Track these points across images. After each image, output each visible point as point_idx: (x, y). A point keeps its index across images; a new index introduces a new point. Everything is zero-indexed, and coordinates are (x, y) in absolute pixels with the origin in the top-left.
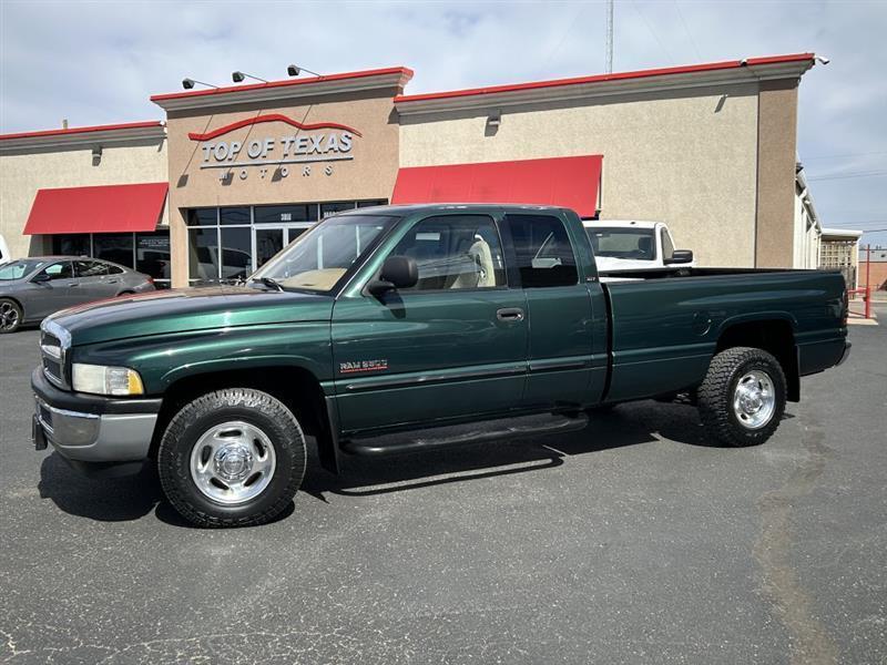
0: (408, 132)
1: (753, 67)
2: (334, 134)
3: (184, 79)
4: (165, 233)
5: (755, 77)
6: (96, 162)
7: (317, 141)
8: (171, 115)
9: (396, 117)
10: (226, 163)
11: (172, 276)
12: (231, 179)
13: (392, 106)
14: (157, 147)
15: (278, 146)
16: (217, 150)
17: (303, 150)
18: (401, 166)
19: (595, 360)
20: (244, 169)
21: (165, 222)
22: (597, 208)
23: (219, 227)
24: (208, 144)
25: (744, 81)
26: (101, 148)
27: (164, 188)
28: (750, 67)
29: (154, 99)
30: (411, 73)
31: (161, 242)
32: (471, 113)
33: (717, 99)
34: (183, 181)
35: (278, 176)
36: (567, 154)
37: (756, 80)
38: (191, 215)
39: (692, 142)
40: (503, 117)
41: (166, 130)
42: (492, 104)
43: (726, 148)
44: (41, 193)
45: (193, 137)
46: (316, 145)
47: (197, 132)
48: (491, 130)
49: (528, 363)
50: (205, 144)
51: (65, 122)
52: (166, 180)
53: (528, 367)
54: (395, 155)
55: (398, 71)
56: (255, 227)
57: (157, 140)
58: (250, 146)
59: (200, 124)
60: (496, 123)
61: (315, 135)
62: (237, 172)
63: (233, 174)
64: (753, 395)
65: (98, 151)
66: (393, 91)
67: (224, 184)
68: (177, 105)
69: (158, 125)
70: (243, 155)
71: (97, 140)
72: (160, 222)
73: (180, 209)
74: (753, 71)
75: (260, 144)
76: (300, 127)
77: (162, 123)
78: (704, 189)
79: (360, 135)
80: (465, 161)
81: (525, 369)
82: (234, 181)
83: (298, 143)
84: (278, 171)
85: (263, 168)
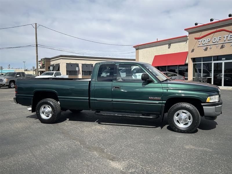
3: (195, 23)
4: (187, 65)
6: (169, 47)
8: (190, 33)
10: (206, 45)
11: (188, 76)
12: (207, 49)
14: (186, 42)
15: (222, 39)
16: (203, 42)
20: (211, 46)
21: (187, 62)
23: (202, 63)
26: (171, 44)
27: (187, 53)
29: (185, 30)
31: (185, 67)
34: (193, 51)
35: (222, 47)
38: (194, 60)
41: (188, 37)
45: (196, 39)
47: (197, 37)
50: (199, 40)
51: (157, 39)
52: (188, 51)
56: (213, 62)
57: (186, 41)
58: (213, 39)
59: (198, 35)
62: (209, 47)
63: (208, 48)
67: (205, 51)
68: (191, 31)
70: (211, 42)
71: (170, 42)
72: (186, 62)
73: (191, 58)
75: (216, 38)
76: (230, 32)
77: (187, 36)
82: (208, 50)
83: (229, 37)
84: (222, 46)
85: (217, 45)
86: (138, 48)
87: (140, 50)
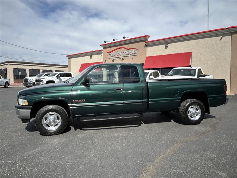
0: (148, 49)
1: (230, 29)
2: (133, 50)
3: (104, 41)
5: (230, 31)
6: (91, 58)
7: (130, 52)
8: (104, 48)
9: (146, 46)
10: (113, 57)
13: (145, 43)
14: (101, 55)
15: (123, 53)
17: (127, 54)
18: (147, 56)
19: (144, 101)
20: (116, 58)
22: (190, 64)
24: (110, 54)
25: (228, 32)
28: (229, 29)
29: (100, 45)
30: (149, 36)
31: (102, 73)
32: (162, 44)
33: (221, 37)
34: (106, 61)
35: (123, 60)
36: (183, 52)
37: (231, 32)
39: (214, 48)
40: (169, 44)
41: (103, 51)
42: (166, 42)
43: (223, 49)
44: (82, 64)
45: (107, 52)
46: (130, 53)
48: (166, 47)
49: (124, 101)
50: (109, 54)
52: (103, 61)
53: (124, 102)
54: (146, 54)
55: (146, 36)
57: (101, 53)
59: (109, 50)
60: (167, 46)
61: (130, 51)
62: (115, 59)
64: (194, 111)
65: (91, 56)
66: (145, 40)
68: (105, 46)
69: (101, 50)
70: (116, 55)
71: (91, 54)
74: (229, 30)
75: (119, 53)
76: (127, 49)
78: (217, 59)
79: (138, 50)
80: (160, 55)
81: (123, 103)
82: (115, 61)
83: (126, 52)
84: (123, 58)
85: (120, 58)
86: (70, 57)
87: (71, 59)
